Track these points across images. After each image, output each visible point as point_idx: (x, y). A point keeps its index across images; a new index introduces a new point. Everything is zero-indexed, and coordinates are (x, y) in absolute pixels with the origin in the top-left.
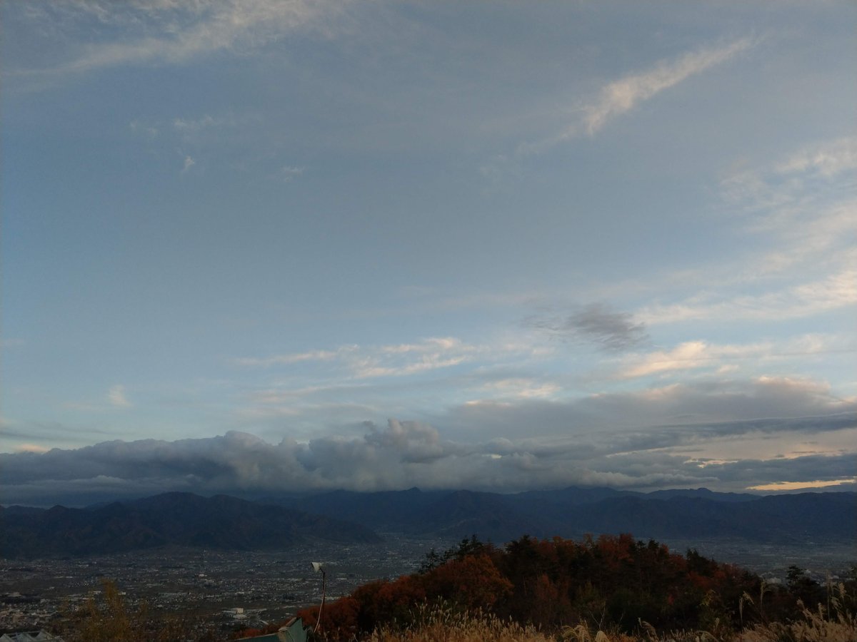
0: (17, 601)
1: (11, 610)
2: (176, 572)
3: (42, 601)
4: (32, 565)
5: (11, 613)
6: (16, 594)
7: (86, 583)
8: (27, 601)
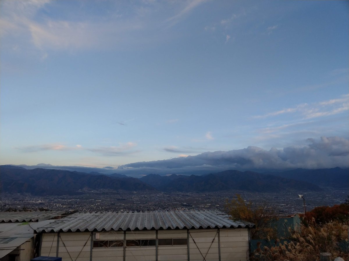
0: (186, 206)
1: (185, 208)
2: (235, 199)
3: (193, 206)
4: (188, 194)
5: (185, 209)
6: (185, 204)
7: (205, 201)
8: (189, 206)
